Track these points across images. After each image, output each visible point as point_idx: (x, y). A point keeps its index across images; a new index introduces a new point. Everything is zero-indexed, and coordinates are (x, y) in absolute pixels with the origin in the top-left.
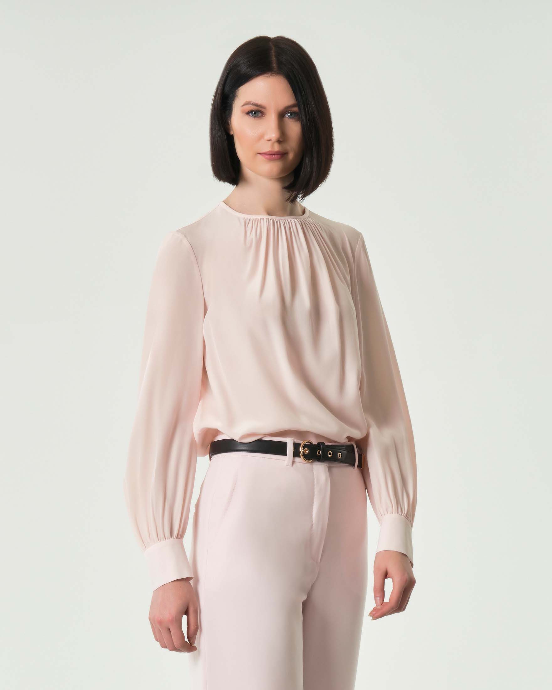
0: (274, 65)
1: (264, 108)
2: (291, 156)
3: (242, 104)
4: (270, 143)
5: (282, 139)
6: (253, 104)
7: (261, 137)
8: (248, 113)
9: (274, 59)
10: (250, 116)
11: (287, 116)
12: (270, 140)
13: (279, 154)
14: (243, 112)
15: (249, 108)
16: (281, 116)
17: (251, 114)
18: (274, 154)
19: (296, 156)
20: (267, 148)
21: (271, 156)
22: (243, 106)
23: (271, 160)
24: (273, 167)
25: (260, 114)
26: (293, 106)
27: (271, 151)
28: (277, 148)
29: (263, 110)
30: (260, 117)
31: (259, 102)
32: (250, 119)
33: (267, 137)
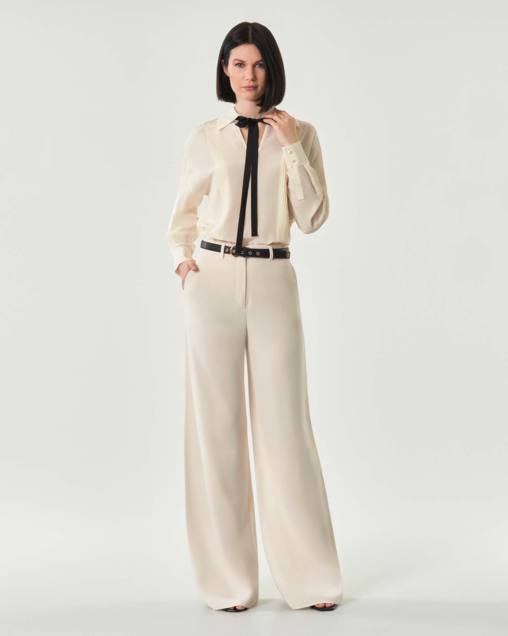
0: (250, 39)
1: (245, 62)
2: (259, 88)
3: (233, 60)
4: (248, 81)
5: (254, 79)
6: (239, 60)
7: (244, 78)
8: (236, 65)
9: (250, 35)
10: (237, 66)
11: (257, 66)
12: (248, 80)
13: (253, 87)
14: (233, 64)
15: (237, 62)
16: (254, 66)
17: (238, 65)
18: (250, 87)
19: (262, 88)
20: (246, 84)
21: (249, 88)
22: (233, 61)
23: (248, 90)
24: (251, 94)
25: (243, 65)
26: (260, 61)
27: (248, 86)
28: (252, 84)
29: (244, 63)
30: (242, 67)
31: (242, 59)
32: (237, 68)
33: (246, 78)
